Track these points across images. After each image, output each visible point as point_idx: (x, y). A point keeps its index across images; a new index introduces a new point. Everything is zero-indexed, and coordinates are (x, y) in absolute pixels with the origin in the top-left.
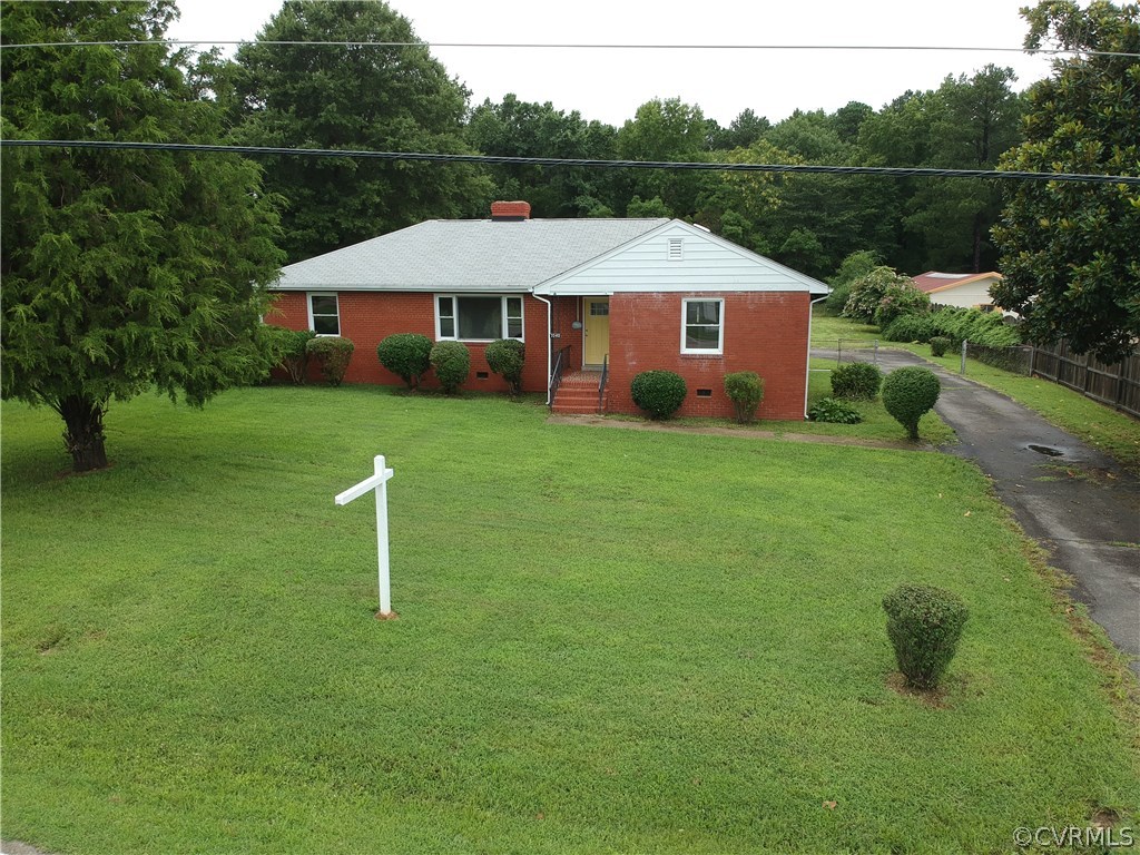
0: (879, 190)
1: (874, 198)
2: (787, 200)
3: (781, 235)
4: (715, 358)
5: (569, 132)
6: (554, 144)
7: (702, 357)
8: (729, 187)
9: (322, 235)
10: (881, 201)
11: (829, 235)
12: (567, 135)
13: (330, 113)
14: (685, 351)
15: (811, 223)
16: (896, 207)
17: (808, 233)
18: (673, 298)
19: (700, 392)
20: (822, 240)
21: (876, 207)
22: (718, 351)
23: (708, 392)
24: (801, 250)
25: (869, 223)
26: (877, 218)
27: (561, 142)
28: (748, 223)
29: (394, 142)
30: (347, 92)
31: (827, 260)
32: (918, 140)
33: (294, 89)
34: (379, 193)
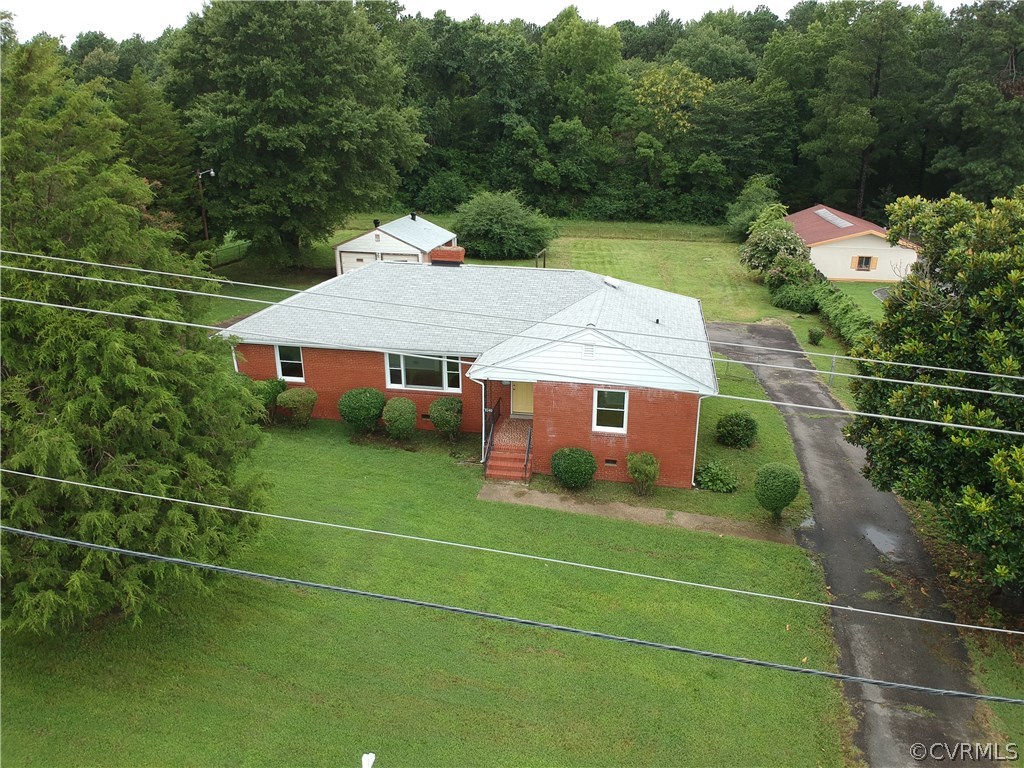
0: (780, 115)
1: (774, 121)
2: (697, 123)
3: (689, 156)
4: (620, 437)
5: (495, 54)
6: (482, 64)
7: (610, 435)
8: (642, 109)
9: (275, 208)
10: (780, 125)
11: (732, 158)
12: (494, 57)
13: (278, 97)
14: (596, 428)
15: (717, 146)
16: (794, 130)
17: (714, 156)
18: (586, 389)
19: (607, 461)
20: (726, 162)
21: (776, 131)
22: (623, 431)
23: (614, 462)
24: (706, 172)
25: (769, 145)
26: (777, 140)
27: (489, 62)
28: (659, 144)
29: (338, 125)
30: (292, 75)
31: (730, 181)
32: (818, 66)
33: (244, 72)
34: (325, 170)
